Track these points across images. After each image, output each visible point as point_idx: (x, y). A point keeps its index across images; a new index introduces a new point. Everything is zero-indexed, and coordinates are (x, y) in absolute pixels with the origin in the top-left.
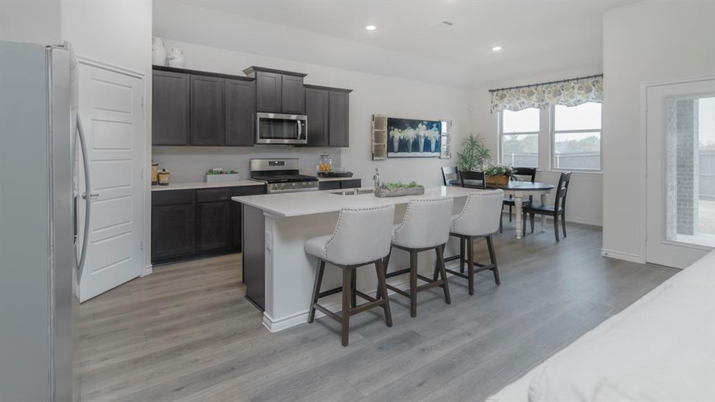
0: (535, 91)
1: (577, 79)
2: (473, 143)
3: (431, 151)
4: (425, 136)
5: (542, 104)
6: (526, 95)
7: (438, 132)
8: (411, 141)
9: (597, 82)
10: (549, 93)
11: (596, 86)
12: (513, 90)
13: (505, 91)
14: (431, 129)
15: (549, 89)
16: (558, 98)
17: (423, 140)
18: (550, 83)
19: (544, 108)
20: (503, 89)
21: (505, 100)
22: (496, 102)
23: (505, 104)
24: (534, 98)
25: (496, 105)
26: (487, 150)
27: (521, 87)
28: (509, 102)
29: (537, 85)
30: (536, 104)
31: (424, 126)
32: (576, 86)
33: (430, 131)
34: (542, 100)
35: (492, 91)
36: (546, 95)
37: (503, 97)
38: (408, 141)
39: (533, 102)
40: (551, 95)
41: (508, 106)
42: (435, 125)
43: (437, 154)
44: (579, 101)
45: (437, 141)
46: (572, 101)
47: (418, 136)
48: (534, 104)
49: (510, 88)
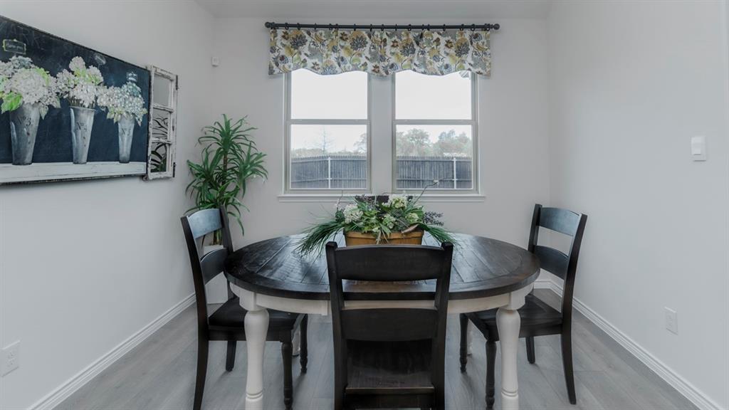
0: (368, 39)
1: (444, 27)
2: (227, 139)
3: (117, 158)
4: (95, 106)
5: (382, 64)
6: (348, 44)
7: (139, 101)
8: (34, 116)
9: (476, 36)
10: (393, 46)
11: (475, 44)
12: (321, 31)
13: (303, 32)
14: (119, 85)
15: (395, 38)
16: (410, 56)
17: (88, 120)
18: (396, 27)
19: (387, 73)
20: (299, 26)
21: (305, 49)
22: (283, 52)
23: (303, 57)
24: (366, 51)
25: (283, 58)
26: (260, 156)
27: (337, 27)
28: (314, 54)
29: (371, 27)
30: (370, 66)
31: (94, 70)
32: (443, 40)
33: (114, 90)
34: (382, 59)
35: (272, 26)
36: (388, 49)
37: (298, 43)
38: (16, 115)
39: (363, 60)
40: (398, 50)
41: (310, 62)
42: (131, 77)
43: (138, 167)
44: (447, 67)
45: (136, 128)
46: (437, 65)
47: (68, 103)
48: (365, 64)
49: (316, 27)
